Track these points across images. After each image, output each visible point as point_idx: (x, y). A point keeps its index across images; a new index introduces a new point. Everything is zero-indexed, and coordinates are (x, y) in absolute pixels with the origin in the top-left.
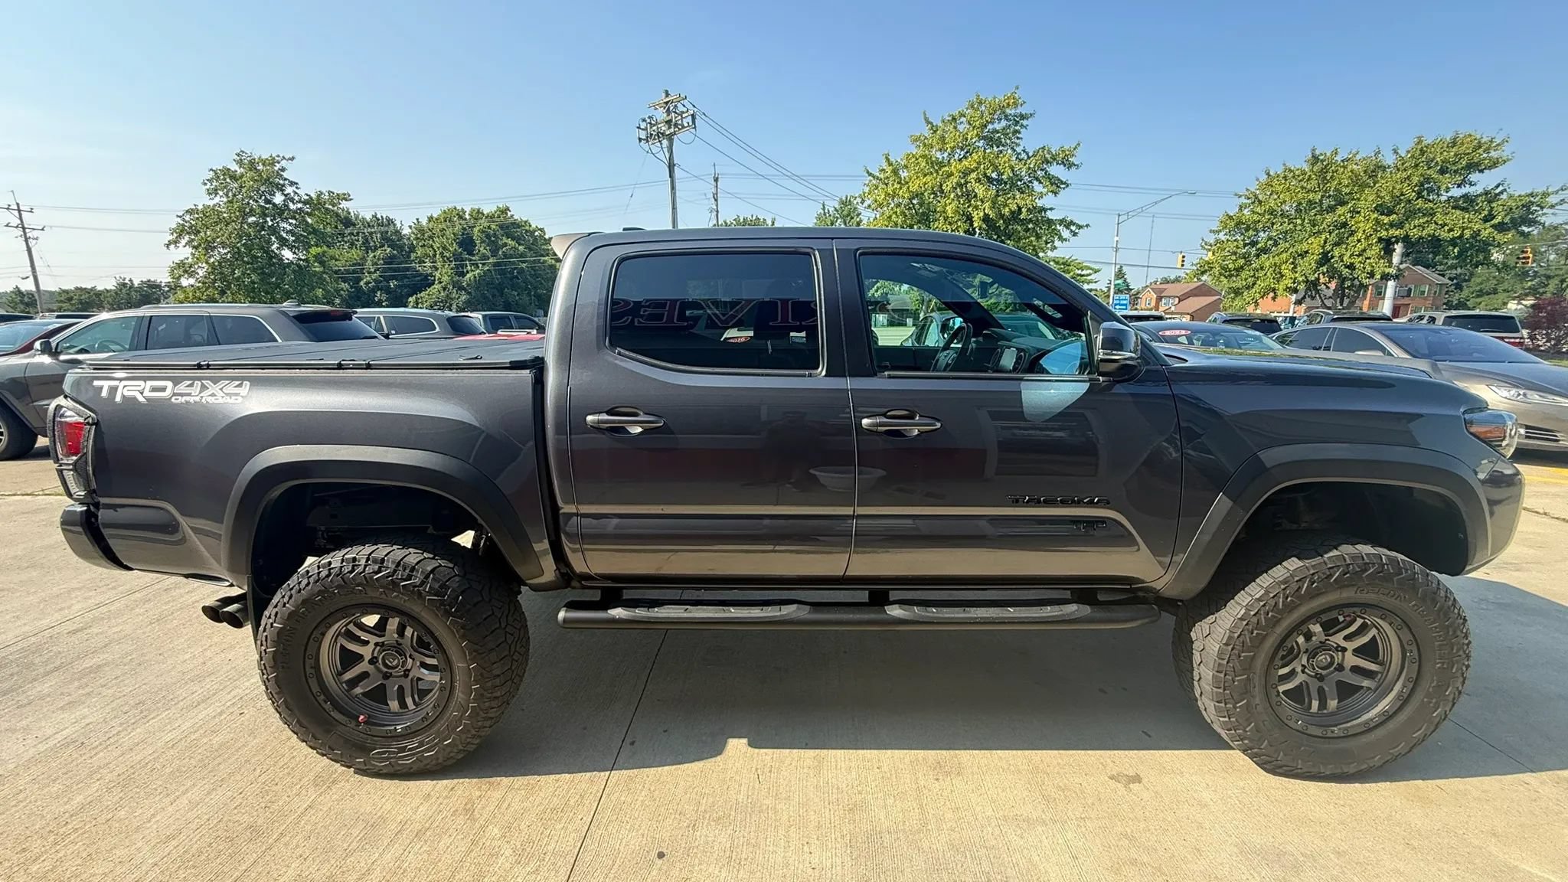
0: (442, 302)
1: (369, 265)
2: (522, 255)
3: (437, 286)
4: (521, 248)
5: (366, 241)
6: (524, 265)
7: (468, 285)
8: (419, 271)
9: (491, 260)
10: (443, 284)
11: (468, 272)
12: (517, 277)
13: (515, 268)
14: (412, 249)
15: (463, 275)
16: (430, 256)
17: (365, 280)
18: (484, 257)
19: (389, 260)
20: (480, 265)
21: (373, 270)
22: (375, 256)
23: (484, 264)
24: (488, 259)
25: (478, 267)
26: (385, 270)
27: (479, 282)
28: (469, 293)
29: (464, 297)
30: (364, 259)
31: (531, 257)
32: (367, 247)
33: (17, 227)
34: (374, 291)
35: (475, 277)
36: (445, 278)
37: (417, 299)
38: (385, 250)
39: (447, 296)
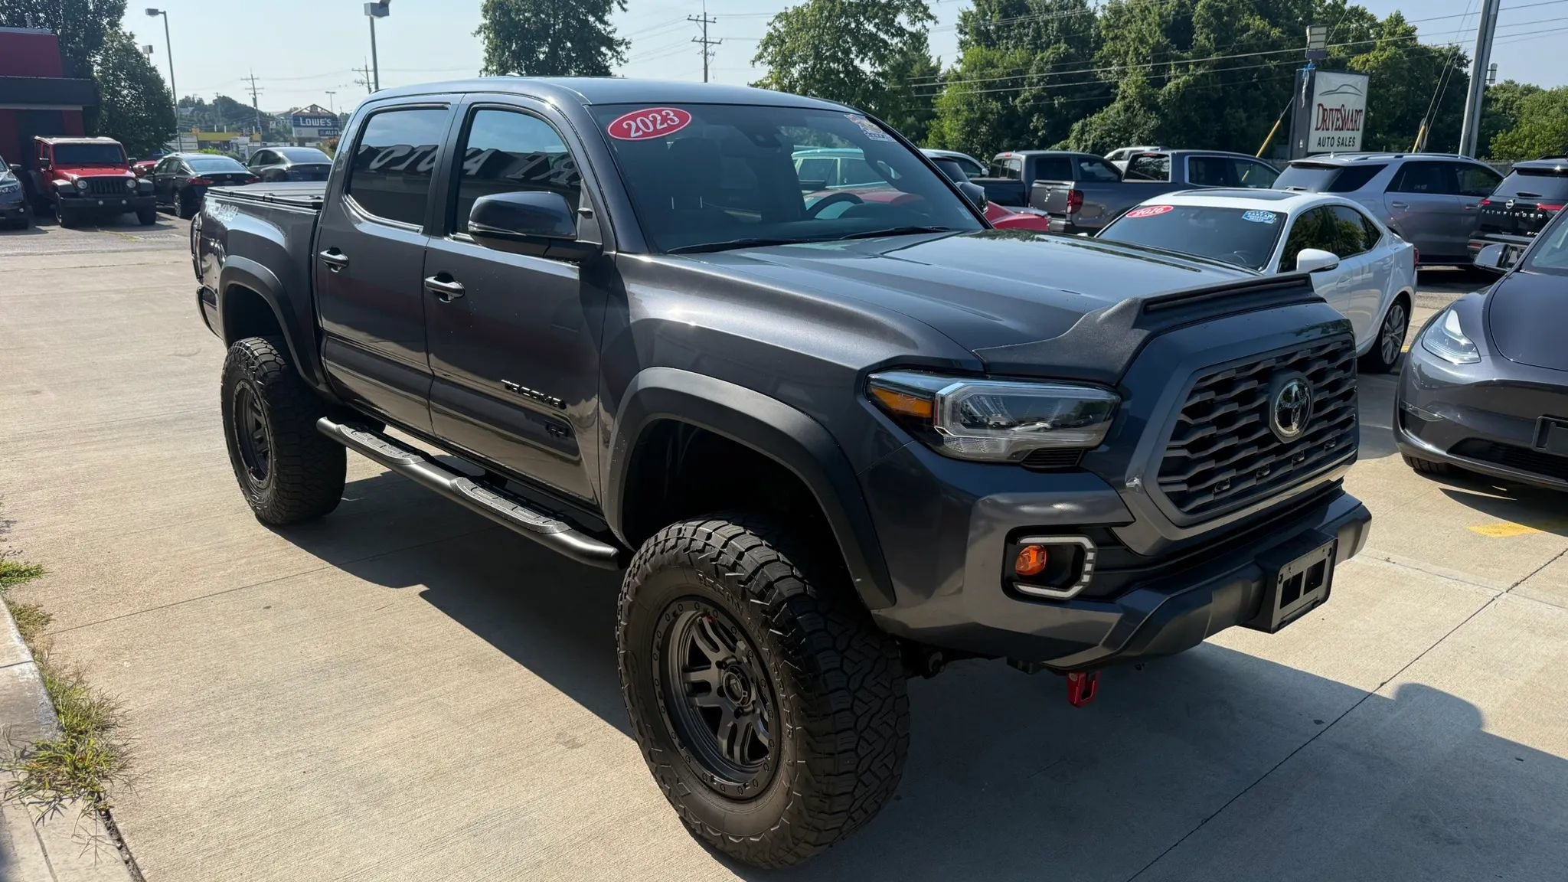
0: (1118, 130)
1: (1033, 74)
2: (1276, 44)
3: (1118, 105)
4: (1275, 33)
5: (1038, 34)
6: (1272, 64)
7: (1165, 102)
8: (1099, 79)
9: (1214, 57)
10: (1127, 100)
11: (1169, 80)
12: (1255, 86)
13: (1255, 70)
14: (1100, 42)
15: (1162, 83)
16: (1119, 55)
17: (1022, 97)
18: (1203, 52)
19: (1062, 62)
20: (1191, 67)
21: (1035, 80)
22: (1042, 59)
23: (1197, 65)
24: (1209, 55)
25: (1188, 70)
26: (1052, 80)
27: (1184, 95)
28: (1164, 116)
29: (1153, 123)
30: (1028, 63)
31: (1292, 47)
32: (1037, 46)
33: (701, 41)
34: (1029, 114)
35: (1178, 88)
36: (1132, 91)
37: (1084, 125)
38: (1059, 48)
39: (1128, 120)
